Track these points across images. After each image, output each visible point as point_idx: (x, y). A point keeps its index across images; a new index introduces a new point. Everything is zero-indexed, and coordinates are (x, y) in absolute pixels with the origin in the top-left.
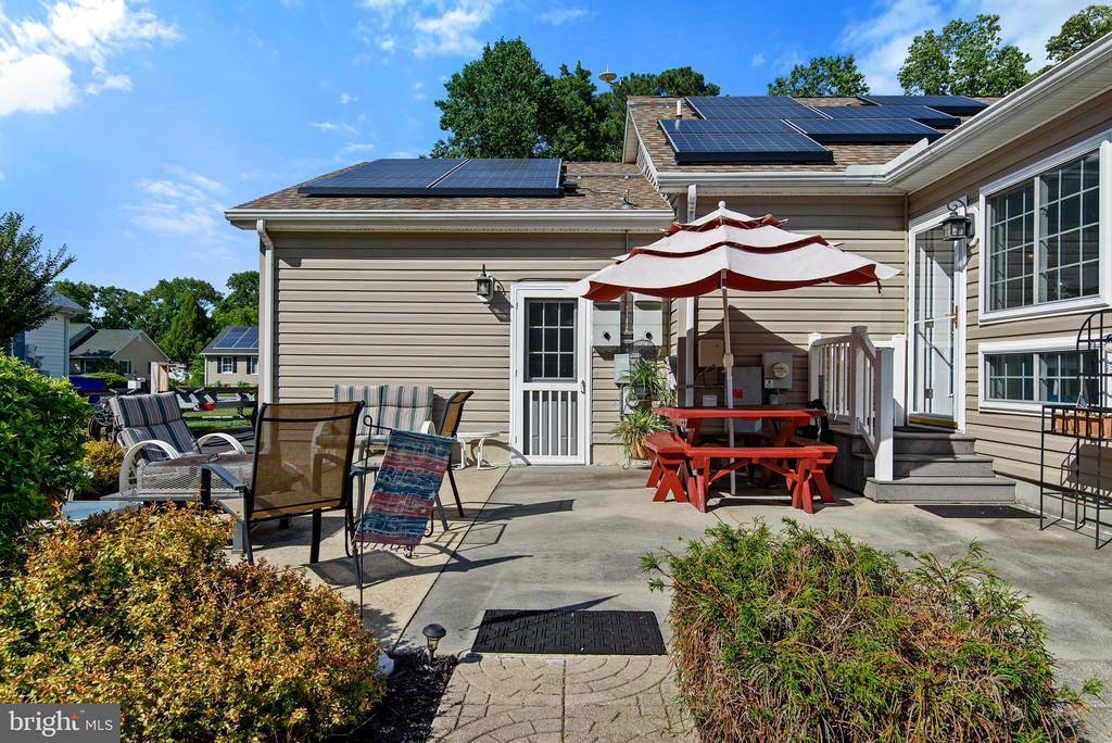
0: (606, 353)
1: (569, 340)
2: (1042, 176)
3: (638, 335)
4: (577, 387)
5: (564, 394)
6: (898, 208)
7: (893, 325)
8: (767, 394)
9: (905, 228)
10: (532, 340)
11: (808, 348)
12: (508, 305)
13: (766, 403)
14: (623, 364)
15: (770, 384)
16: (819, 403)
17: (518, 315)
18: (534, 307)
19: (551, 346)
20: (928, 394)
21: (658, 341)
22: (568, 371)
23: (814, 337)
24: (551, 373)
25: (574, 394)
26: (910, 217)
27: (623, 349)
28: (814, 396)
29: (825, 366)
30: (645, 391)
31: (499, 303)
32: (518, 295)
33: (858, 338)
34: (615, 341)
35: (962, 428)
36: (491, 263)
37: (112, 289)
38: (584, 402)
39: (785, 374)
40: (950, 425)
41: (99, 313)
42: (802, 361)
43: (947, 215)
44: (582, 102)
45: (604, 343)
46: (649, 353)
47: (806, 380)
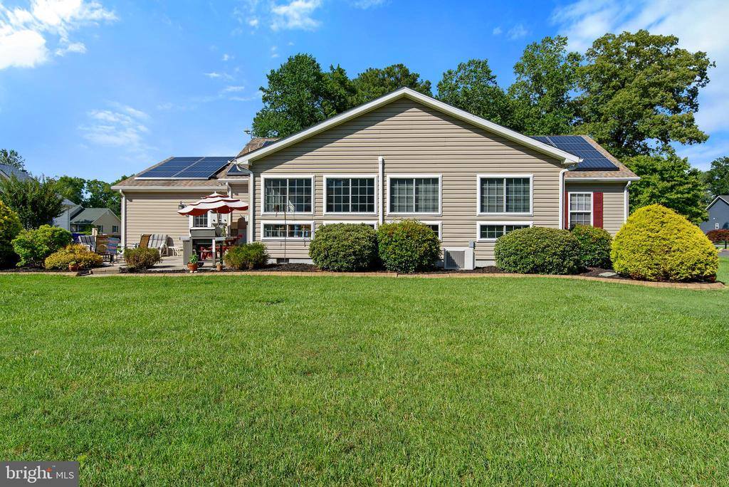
1: (206, 221)
36: (184, 201)
37: (95, 182)
41: (87, 196)
45: (213, 222)
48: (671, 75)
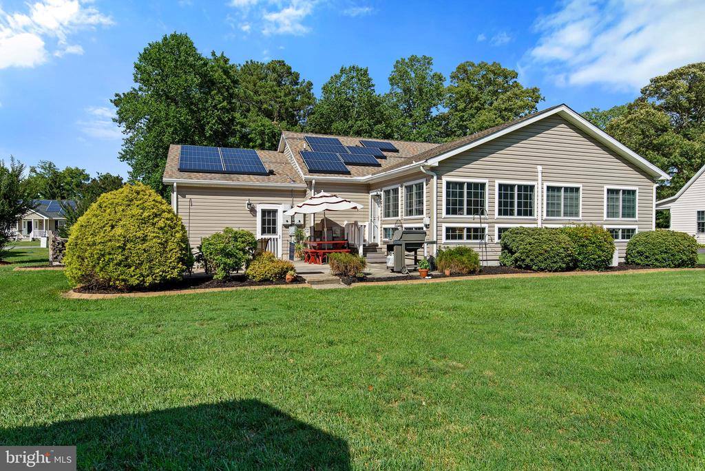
0: (286, 226)
1: (274, 222)
2: (393, 190)
3: (296, 222)
4: (278, 237)
5: (274, 239)
6: (367, 187)
7: (365, 218)
8: (334, 238)
9: (369, 193)
10: (263, 222)
11: (344, 226)
12: (256, 211)
13: (333, 240)
14: (292, 230)
15: (334, 235)
16: (347, 240)
17: (259, 215)
18: (264, 212)
19: (269, 224)
20: (374, 237)
21: (302, 222)
22: (274, 231)
23: (346, 223)
24: (269, 232)
25: (277, 239)
26: (370, 190)
27: (291, 225)
28: (346, 239)
29: (348, 230)
30: (300, 237)
31: (253, 211)
32: (259, 208)
33: (356, 224)
34: (290, 223)
35: (380, 246)
36: (251, 198)
38: (280, 242)
39: (338, 233)
40: (378, 245)
42: (343, 230)
43: (375, 193)
44: (225, 77)
45: (286, 223)
46: (299, 226)
47: (344, 234)
48: (519, 103)
